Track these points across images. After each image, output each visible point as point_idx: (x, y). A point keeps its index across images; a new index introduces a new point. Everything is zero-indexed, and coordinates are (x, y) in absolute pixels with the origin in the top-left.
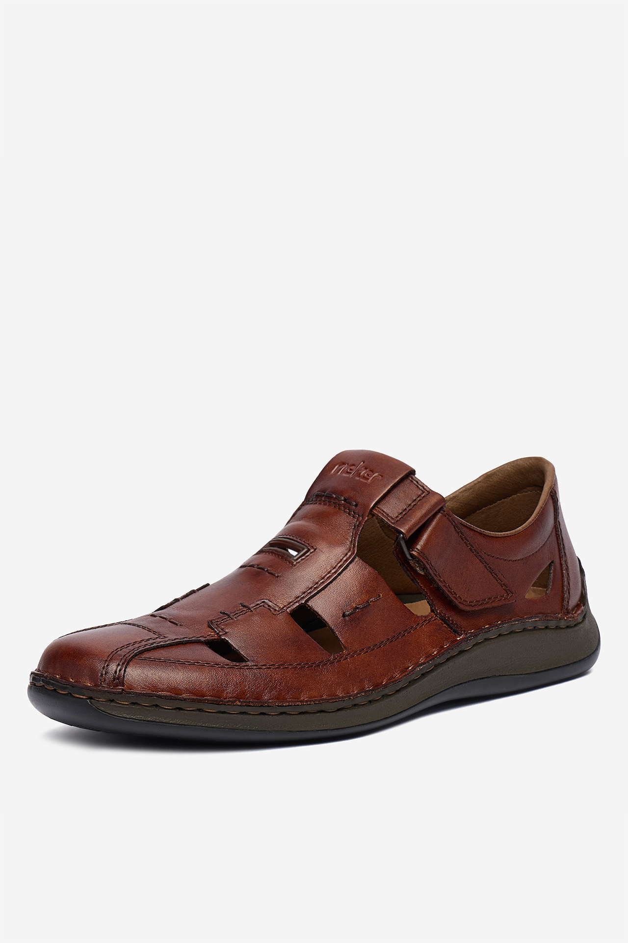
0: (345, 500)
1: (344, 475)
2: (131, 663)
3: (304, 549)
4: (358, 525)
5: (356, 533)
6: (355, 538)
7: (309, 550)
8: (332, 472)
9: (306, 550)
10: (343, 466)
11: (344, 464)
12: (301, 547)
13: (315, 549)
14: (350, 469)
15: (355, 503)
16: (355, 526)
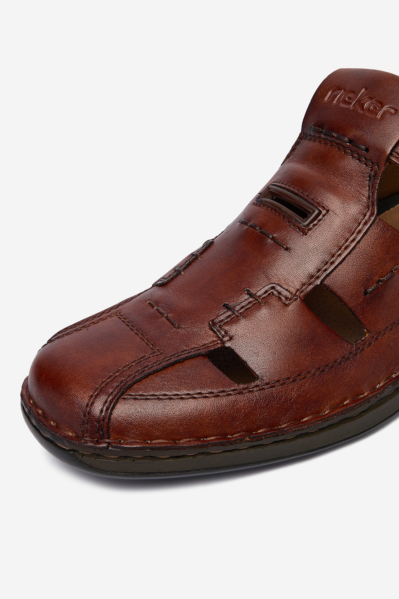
0: (350, 141)
1: (342, 105)
2: (120, 401)
3: (314, 211)
4: (374, 176)
5: (373, 187)
6: (372, 193)
7: (320, 213)
8: (326, 99)
9: (317, 212)
10: (338, 92)
11: (339, 89)
12: (311, 209)
13: (328, 211)
14: (349, 98)
15: (363, 147)
16: (370, 177)
